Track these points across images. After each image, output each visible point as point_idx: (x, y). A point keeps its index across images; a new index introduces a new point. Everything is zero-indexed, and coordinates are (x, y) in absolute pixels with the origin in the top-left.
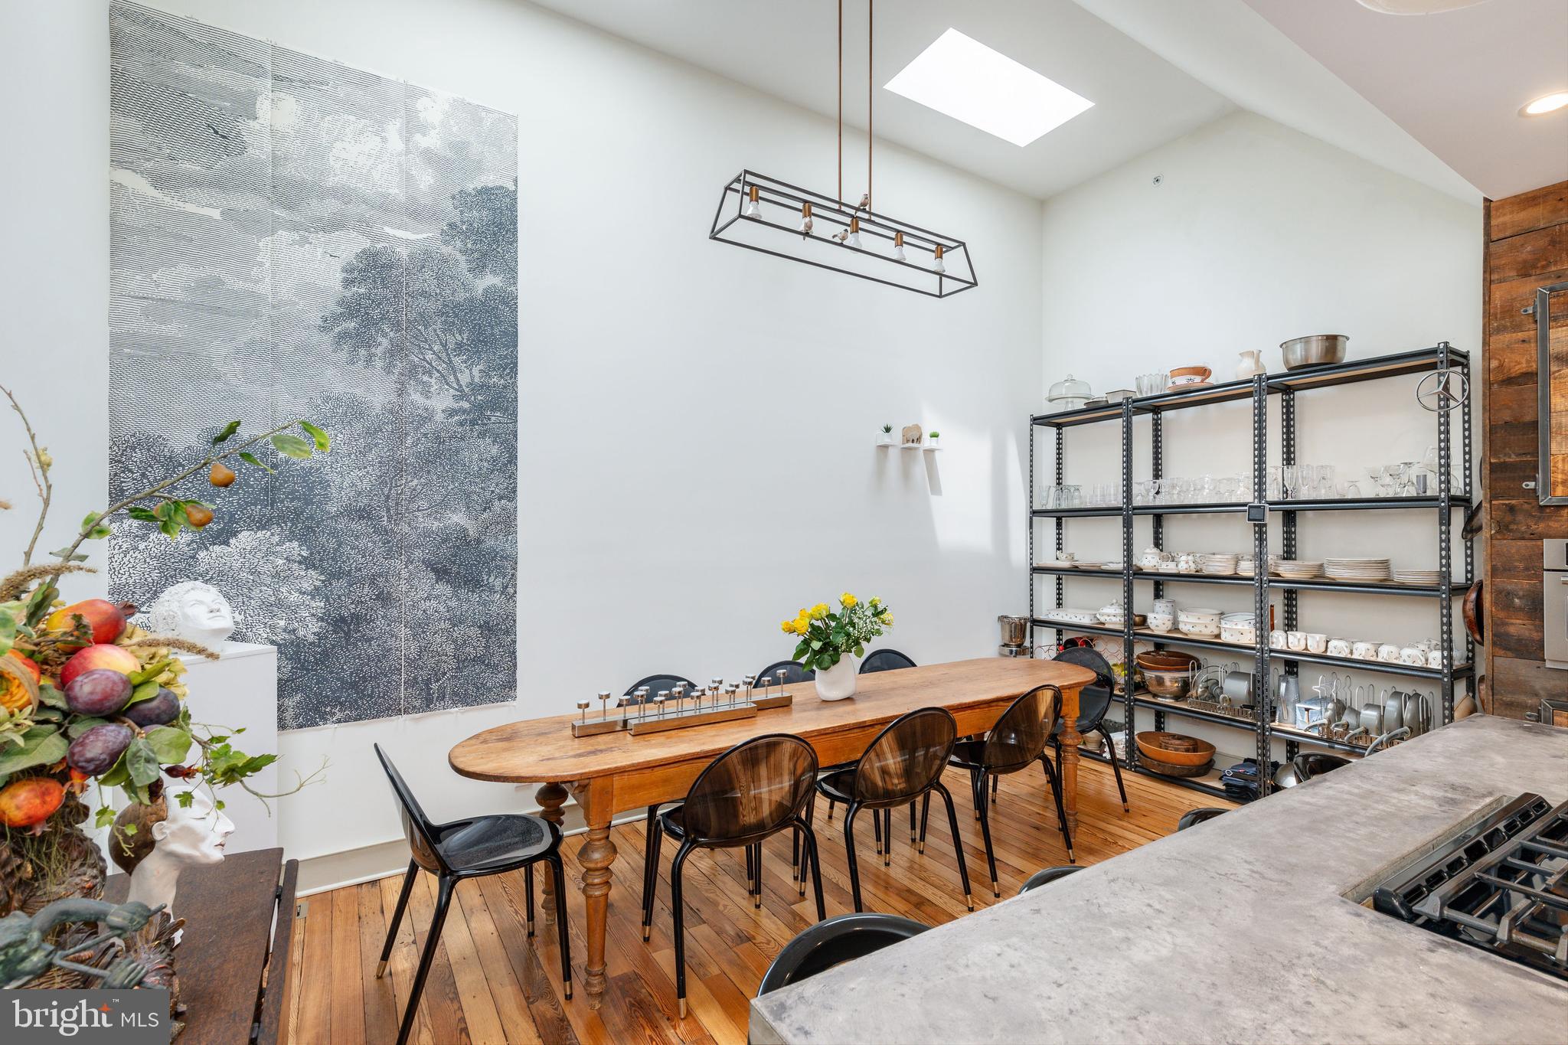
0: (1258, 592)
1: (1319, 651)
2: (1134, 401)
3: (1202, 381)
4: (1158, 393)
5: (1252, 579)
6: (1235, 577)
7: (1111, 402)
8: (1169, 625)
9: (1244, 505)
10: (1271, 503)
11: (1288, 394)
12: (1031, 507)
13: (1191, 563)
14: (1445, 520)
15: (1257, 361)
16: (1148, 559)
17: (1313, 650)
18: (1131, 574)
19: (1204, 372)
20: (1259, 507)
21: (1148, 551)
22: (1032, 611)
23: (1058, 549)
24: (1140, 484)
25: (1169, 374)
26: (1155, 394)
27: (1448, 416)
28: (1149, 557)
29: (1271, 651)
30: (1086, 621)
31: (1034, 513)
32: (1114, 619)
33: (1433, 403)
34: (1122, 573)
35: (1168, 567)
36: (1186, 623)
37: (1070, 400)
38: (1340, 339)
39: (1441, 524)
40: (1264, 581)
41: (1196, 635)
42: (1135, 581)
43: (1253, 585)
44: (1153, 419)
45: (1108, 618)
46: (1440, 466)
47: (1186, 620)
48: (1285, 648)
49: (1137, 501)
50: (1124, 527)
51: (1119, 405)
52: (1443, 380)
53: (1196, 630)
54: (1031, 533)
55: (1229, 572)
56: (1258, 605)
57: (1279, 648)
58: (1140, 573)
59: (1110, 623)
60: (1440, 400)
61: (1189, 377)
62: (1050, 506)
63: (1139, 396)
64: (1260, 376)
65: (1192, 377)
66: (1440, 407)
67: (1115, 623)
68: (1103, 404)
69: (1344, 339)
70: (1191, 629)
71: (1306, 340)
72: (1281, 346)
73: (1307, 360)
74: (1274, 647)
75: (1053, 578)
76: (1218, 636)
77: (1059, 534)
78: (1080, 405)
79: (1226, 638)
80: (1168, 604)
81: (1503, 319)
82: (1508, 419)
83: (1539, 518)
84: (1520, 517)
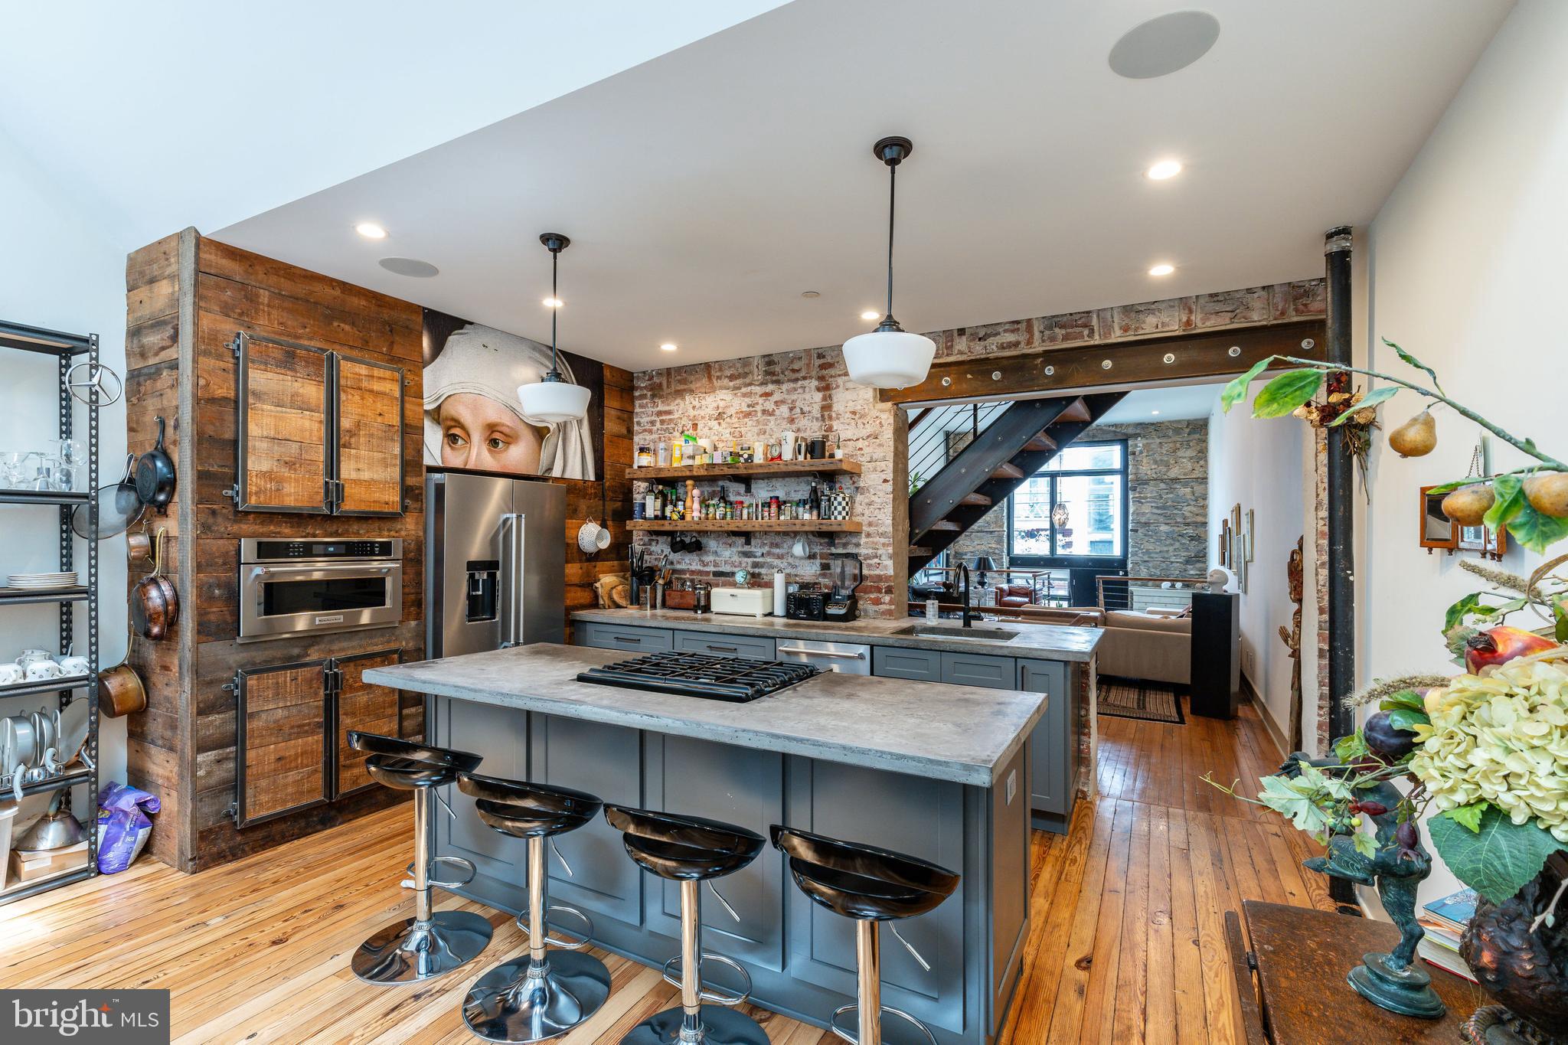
46: (91, 462)
60: (92, 393)
66: (92, 401)
81: (209, 344)
82: (212, 433)
83: (236, 521)
84: (220, 520)
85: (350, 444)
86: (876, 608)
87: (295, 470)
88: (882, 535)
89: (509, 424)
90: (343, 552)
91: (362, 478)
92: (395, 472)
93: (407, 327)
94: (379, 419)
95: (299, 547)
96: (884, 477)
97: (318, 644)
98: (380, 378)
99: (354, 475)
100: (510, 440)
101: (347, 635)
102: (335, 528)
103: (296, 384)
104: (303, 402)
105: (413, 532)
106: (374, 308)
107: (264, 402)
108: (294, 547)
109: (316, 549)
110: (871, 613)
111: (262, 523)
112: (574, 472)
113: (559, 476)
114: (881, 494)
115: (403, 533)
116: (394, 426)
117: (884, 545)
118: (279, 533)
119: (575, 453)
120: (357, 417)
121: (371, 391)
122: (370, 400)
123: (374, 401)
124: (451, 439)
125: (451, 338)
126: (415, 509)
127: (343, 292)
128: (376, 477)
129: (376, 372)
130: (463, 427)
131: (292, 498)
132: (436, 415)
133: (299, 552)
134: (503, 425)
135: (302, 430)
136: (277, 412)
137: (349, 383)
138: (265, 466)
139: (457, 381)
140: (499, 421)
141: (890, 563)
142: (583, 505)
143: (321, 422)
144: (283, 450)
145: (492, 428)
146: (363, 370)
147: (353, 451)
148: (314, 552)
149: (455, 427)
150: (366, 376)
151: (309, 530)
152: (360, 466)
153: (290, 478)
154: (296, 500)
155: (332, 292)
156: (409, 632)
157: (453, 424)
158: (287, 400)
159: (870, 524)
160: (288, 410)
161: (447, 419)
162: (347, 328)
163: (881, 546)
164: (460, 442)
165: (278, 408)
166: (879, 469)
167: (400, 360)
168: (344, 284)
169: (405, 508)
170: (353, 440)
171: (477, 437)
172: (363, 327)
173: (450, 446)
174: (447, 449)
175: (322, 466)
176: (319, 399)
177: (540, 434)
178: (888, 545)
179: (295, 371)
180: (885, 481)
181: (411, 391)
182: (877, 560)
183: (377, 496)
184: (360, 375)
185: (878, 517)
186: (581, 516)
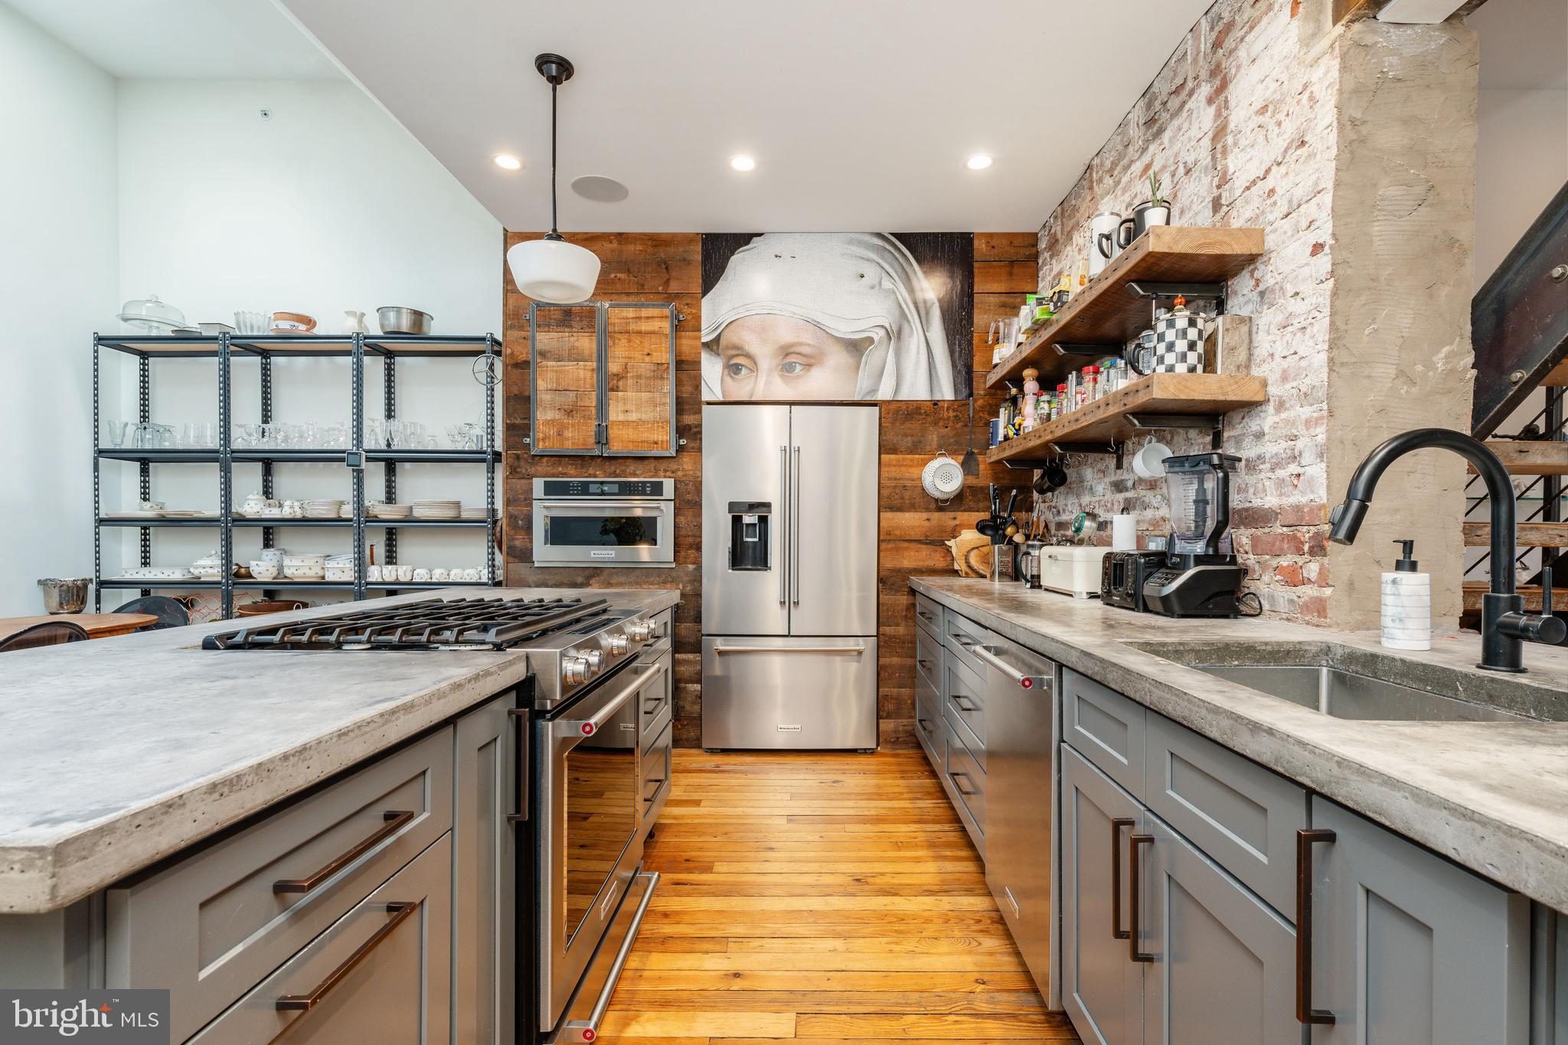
0: (356, 531)
1: (407, 579)
2: (232, 338)
3: (308, 330)
4: (260, 334)
5: (350, 520)
6: (340, 520)
7: (205, 334)
8: (274, 572)
9: (344, 452)
10: (367, 451)
11: (390, 358)
12: (96, 445)
13: (297, 509)
14: (492, 470)
15: (360, 321)
16: (251, 504)
17: (402, 579)
18: (230, 523)
19: (309, 322)
20: (356, 454)
21: (250, 497)
22: (98, 571)
23: (145, 499)
24: (241, 426)
25: (273, 317)
26: (255, 333)
27: (493, 390)
28: (252, 503)
29: (368, 584)
30: (177, 576)
31: (100, 453)
32: (210, 571)
33: (483, 378)
34: (219, 521)
35: (274, 513)
36: (289, 567)
37: (155, 324)
38: (425, 316)
39: (488, 472)
40: (362, 522)
41: (300, 577)
42: (234, 530)
43: (352, 526)
44: (262, 363)
45: (203, 571)
46: (488, 427)
47: (290, 564)
48: (380, 580)
49: (237, 444)
50: (221, 471)
51: (215, 339)
52: (489, 361)
53: (300, 572)
54: (96, 477)
55: (333, 515)
56: (356, 543)
57: (374, 580)
58: (242, 521)
59: (205, 576)
60: (487, 377)
61: (293, 323)
62: (128, 445)
63: (238, 333)
64: (358, 334)
65: (297, 324)
66: (487, 383)
67: (213, 575)
68: (197, 334)
69: (429, 318)
70: (295, 572)
71: (398, 310)
72: (378, 310)
73: (399, 327)
74: (369, 580)
75: (135, 532)
76: (323, 577)
77: (144, 482)
78: (167, 332)
79: (330, 577)
80: (276, 552)
81: (513, 319)
82: (516, 392)
83: (532, 464)
84: (522, 463)
85: (618, 387)
86: (1291, 593)
87: (572, 417)
88: (1305, 397)
89: (810, 342)
90: (617, 491)
91: (630, 419)
92: (669, 410)
93: (684, 260)
94: (647, 359)
95: (577, 486)
96: (1312, 238)
97: (598, 575)
98: (648, 318)
99: (621, 417)
100: (812, 361)
101: (625, 571)
102: (613, 468)
103: (572, 339)
104: (578, 354)
105: (691, 473)
106: (650, 250)
107: (548, 360)
108: (573, 486)
109: (593, 488)
110: (1282, 606)
111: (553, 465)
112: (916, 390)
113: (889, 397)
114: (1306, 288)
115: (680, 474)
116: (662, 364)
117: (1308, 423)
118: (566, 474)
119: (917, 364)
120: (624, 360)
121: (639, 332)
122: (637, 340)
123: (641, 342)
124: (733, 369)
125: (733, 258)
126: (693, 448)
127: (620, 243)
128: (644, 417)
129: (644, 313)
130: (748, 356)
131: (570, 442)
132: (713, 346)
133: (577, 490)
134: (801, 344)
135: (578, 380)
136: (558, 366)
137: (616, 328)
138: (550, 415)
139: (740, 304)
140: (797, 340)
141: (1317, 471)
142: (933, 437)
143: (593, 370)
144: (563, 399)
145: (786, 351)
146: (630, 313)
147: (620, 394)
148: (591, 491)
149: (737, 355)
150: (633, 318)
151: (591, 471)
152: (628, 408)
153: (569, 424)
154: (573, 444)
155: (611, 245)
156: (687, 575)
157: (734, 352)
158: (565, 354)
159: (1285, 378)
160: (566, 363)
161: (728, 348)
162: (622, 276)
163: (1301, 430)
164: (744, 371)
165: (559, 363)
166: (1304, 224)
167: (677, 296)
168: (620, 234)
169: (680, 449)
170: (621, 383)
171: (766, 361)
172: (639, 271)
173: (731, 377)
174: (728, 379)
175: (594, 411)
176: (592, 348)
177: (856, 347)
178: (1317, 422)
179: (571, 327)
180: (1318, 248)
181: (684, 325)
182: (1294, 468)
183: (645, 436)
184: (627, 318)
185: (1301, 353)
186: (928, 448)
